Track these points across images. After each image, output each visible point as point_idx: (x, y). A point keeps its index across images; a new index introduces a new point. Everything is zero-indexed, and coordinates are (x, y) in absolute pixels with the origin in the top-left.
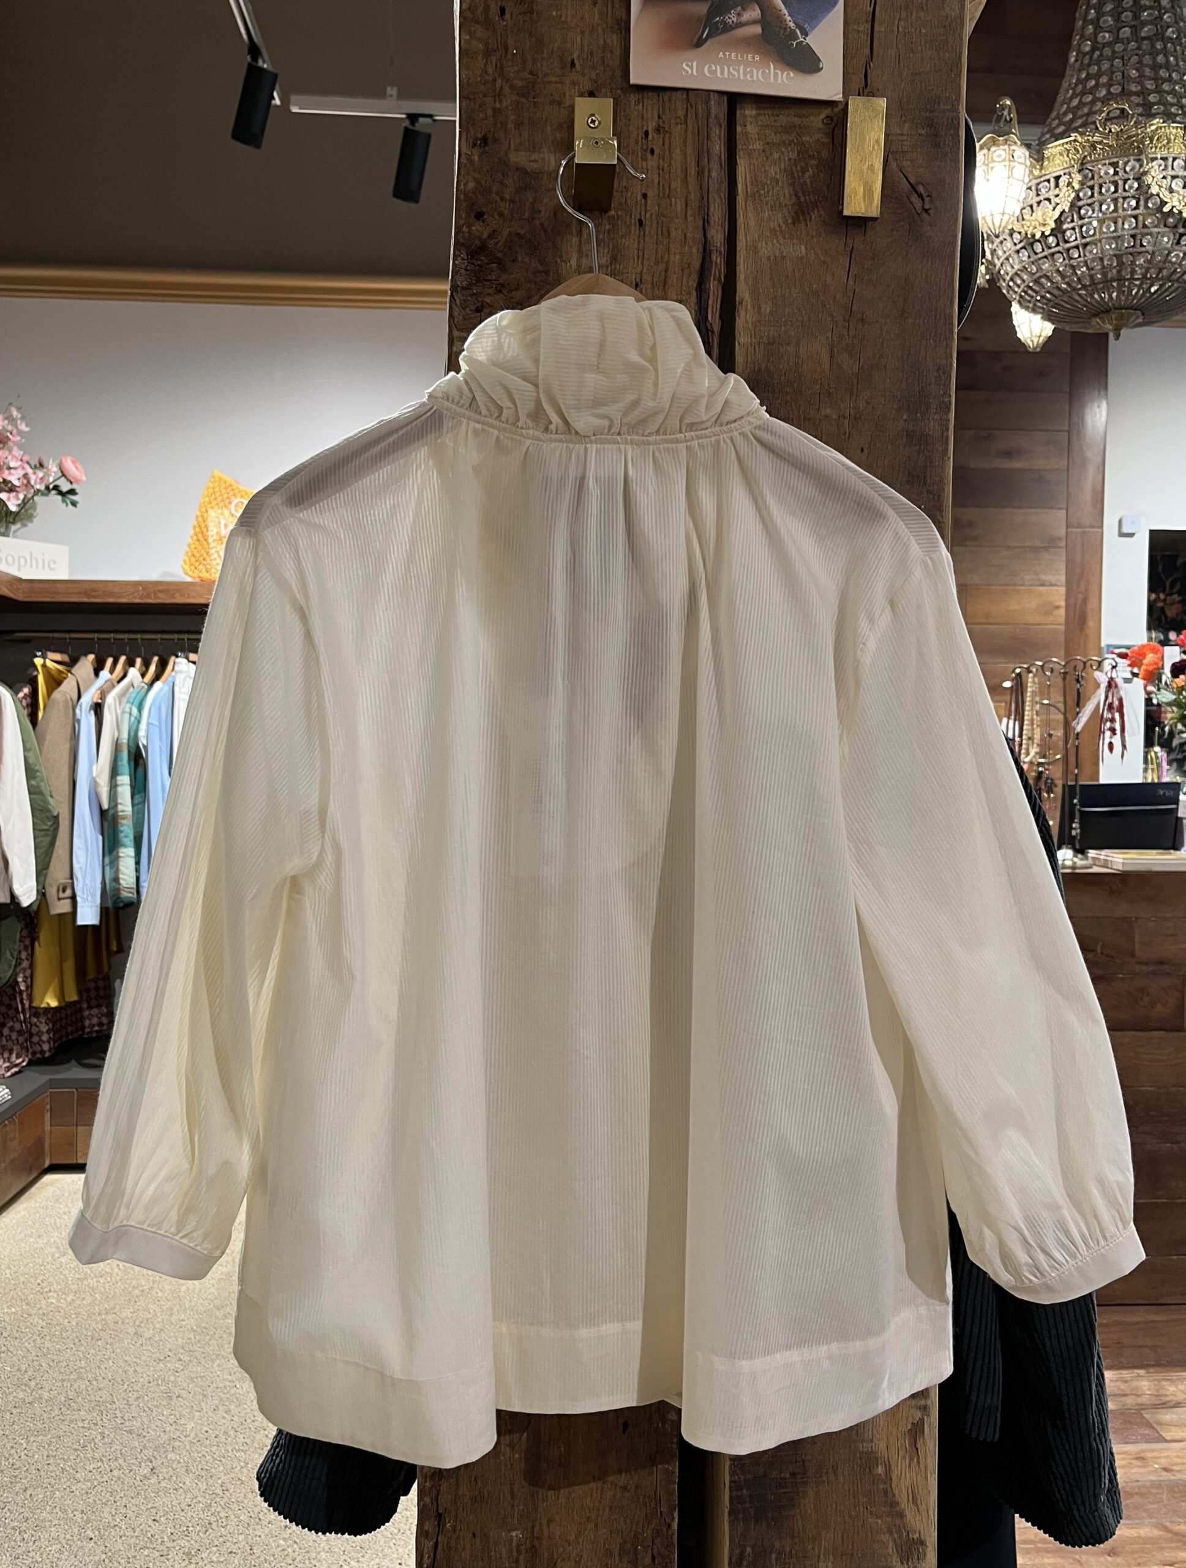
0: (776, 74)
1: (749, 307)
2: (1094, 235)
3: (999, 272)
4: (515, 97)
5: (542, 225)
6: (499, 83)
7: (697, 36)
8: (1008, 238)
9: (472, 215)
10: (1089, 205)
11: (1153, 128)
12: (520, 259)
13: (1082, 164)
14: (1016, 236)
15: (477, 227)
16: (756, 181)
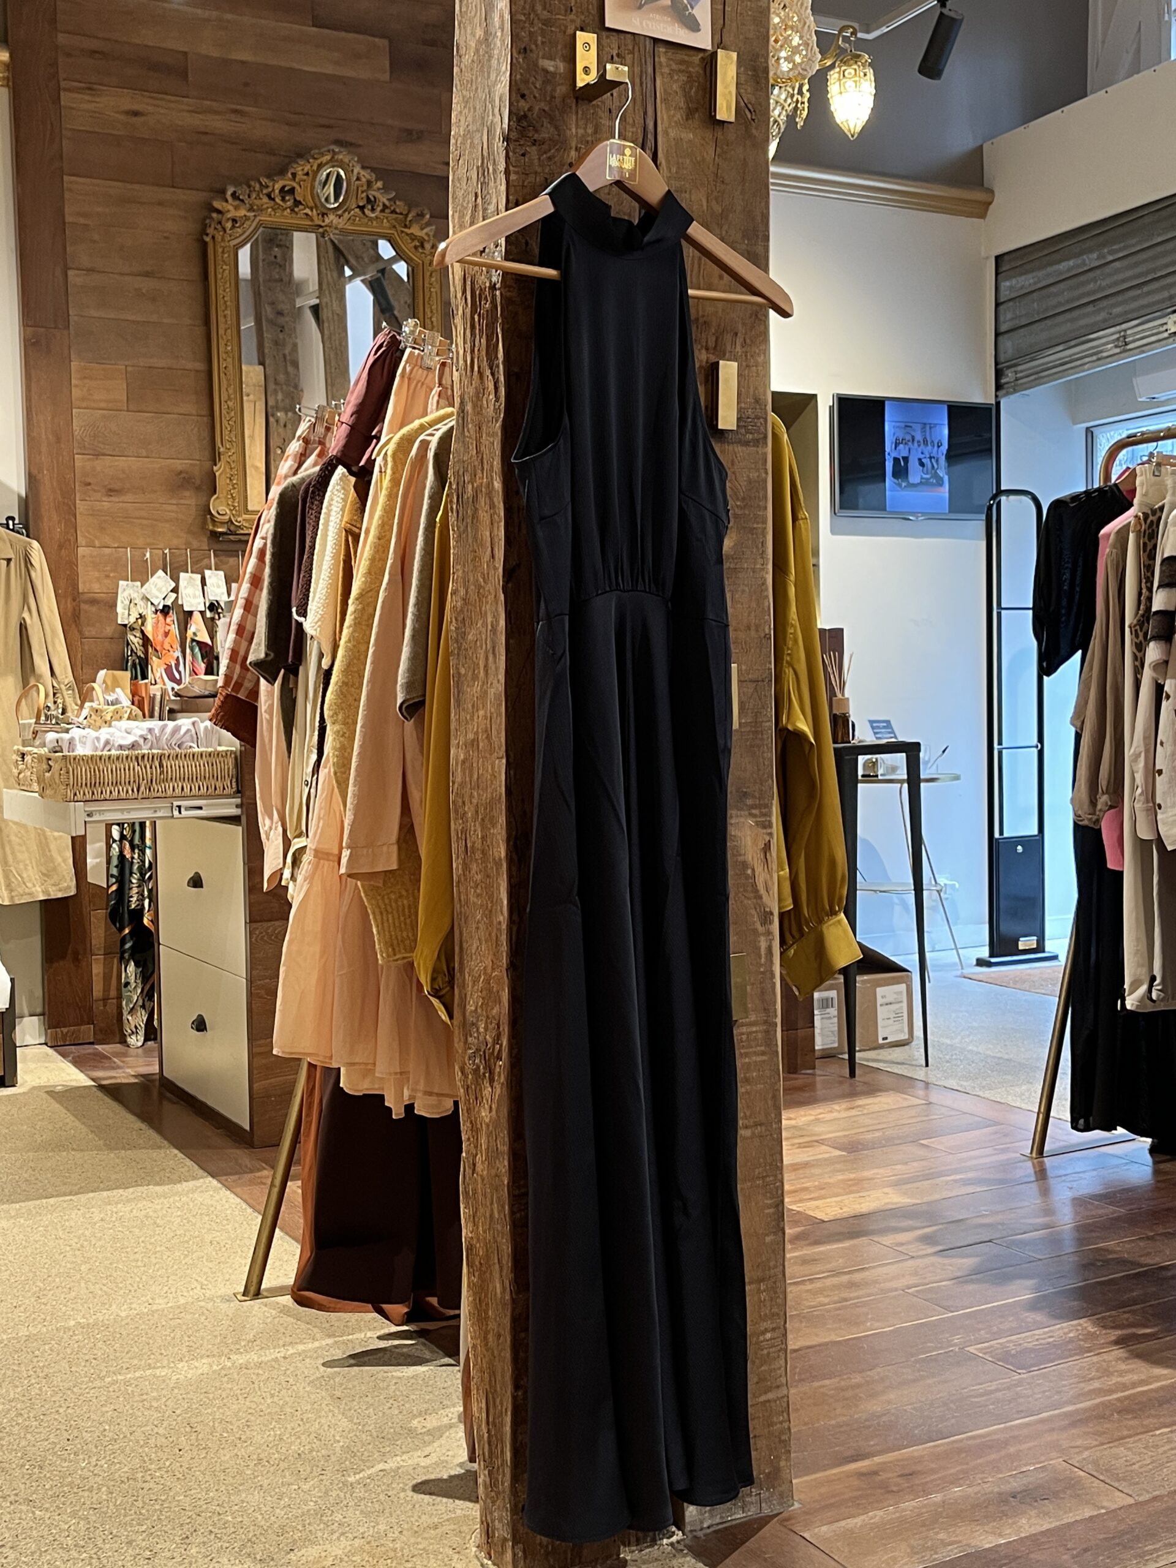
1: (665, 168)
4: (540, 25)
5: (556, 106)
9: (519, 95)
12: (545, 125)
15: (522, 103)
16: (666, 91)
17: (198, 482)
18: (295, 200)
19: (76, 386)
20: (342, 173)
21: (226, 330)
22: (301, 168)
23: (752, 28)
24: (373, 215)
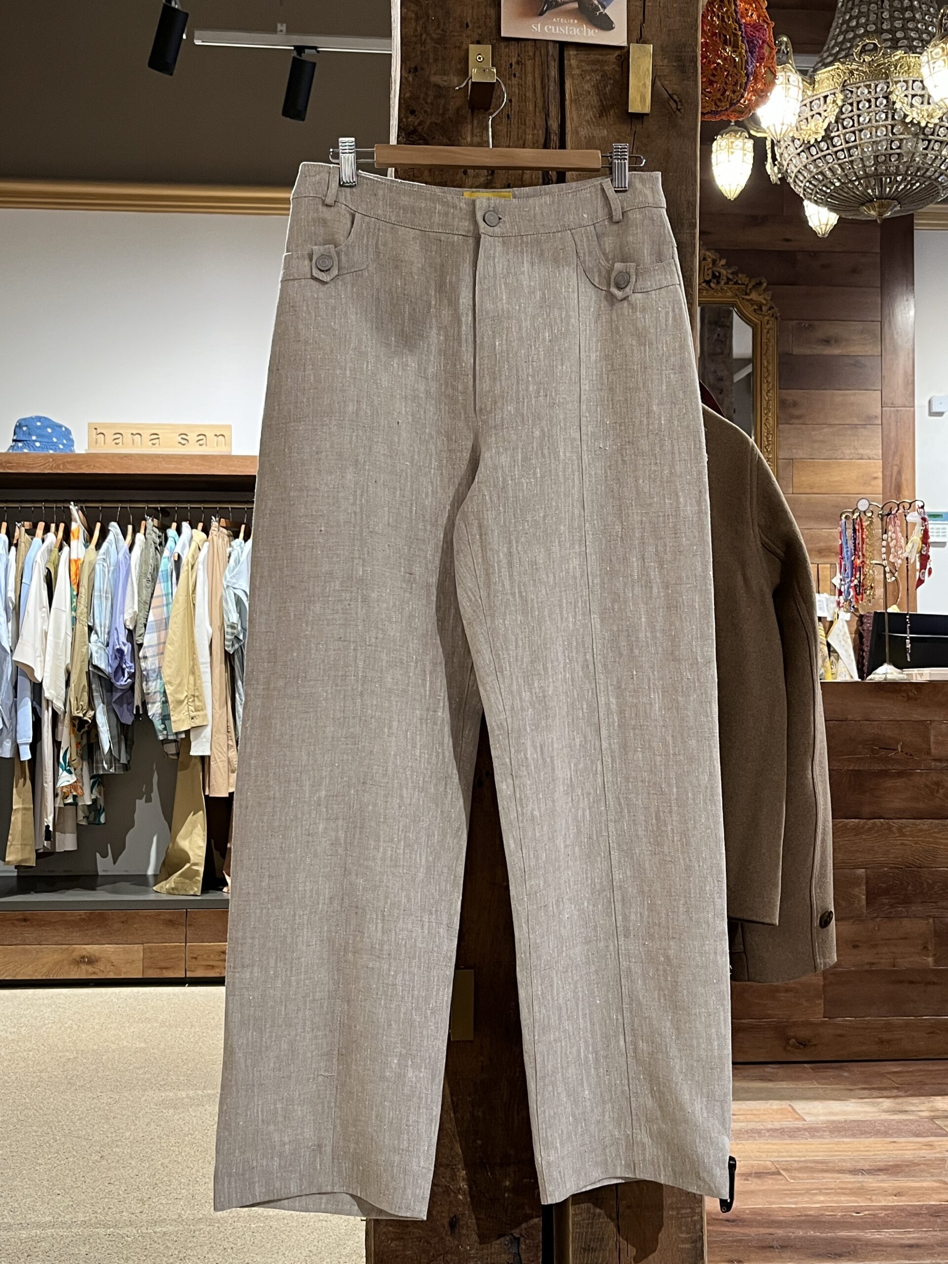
0: (587, 31)
2: (855, 140)
3: (786, 171)
5: (450, 118)
6: (424, 36)
7: (540, 10)
8: (791, 144)
9: (409, 111)
10: (851, 118)
11: (897, 58)
12: (437, 137)
13: (843, 86)
14: (797, 143)
15: (412, 119)
16: (577, 92)
23: (678, 19)
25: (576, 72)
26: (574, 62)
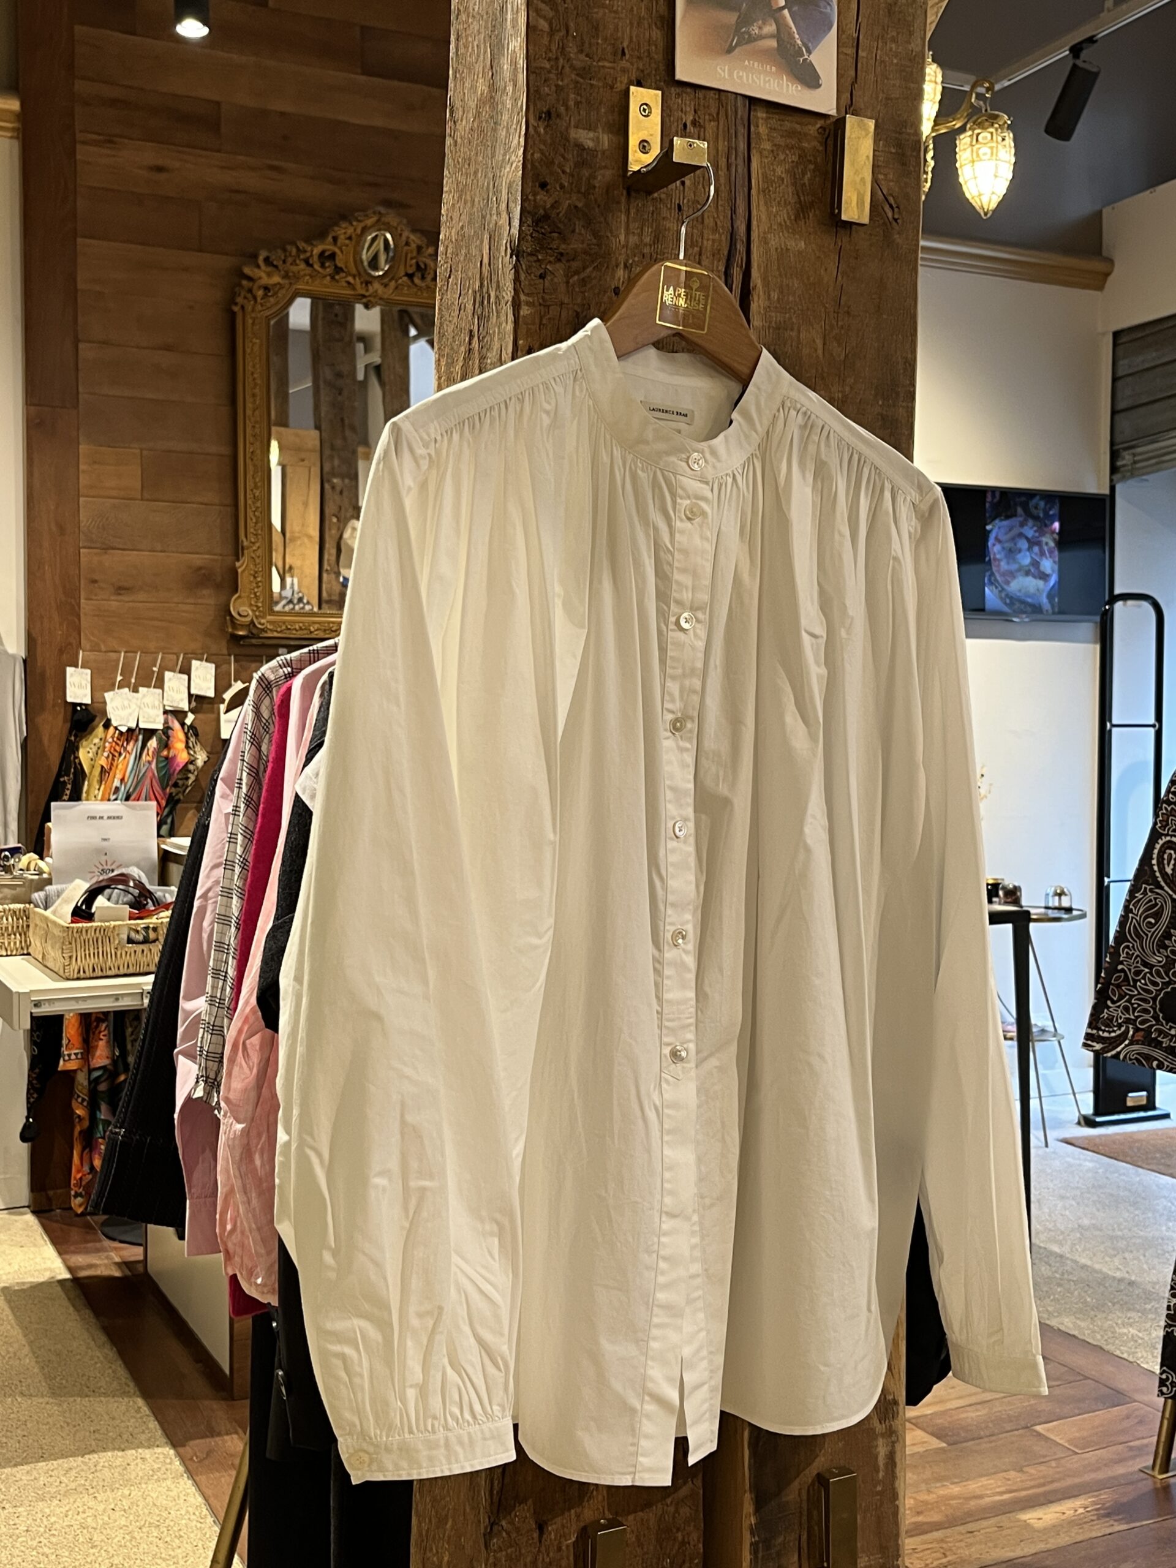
0: (788, 85)
1: (761, 293)
4: (573, 76)
5: (596, 200)
6: (561, 60)
7: (728, 44)
9: (537, 184)
12: (577, 231)
15: (541, 196)
16: (766, 177)
17: (219, 579)
18: (336, 267)
19: (83, 472)
20: (389, 236)
21: (254, 411)
22: (343, 231)
23: (898, 83)
24: (423, 285)
25: (767, 146)
26: (763, 130)
